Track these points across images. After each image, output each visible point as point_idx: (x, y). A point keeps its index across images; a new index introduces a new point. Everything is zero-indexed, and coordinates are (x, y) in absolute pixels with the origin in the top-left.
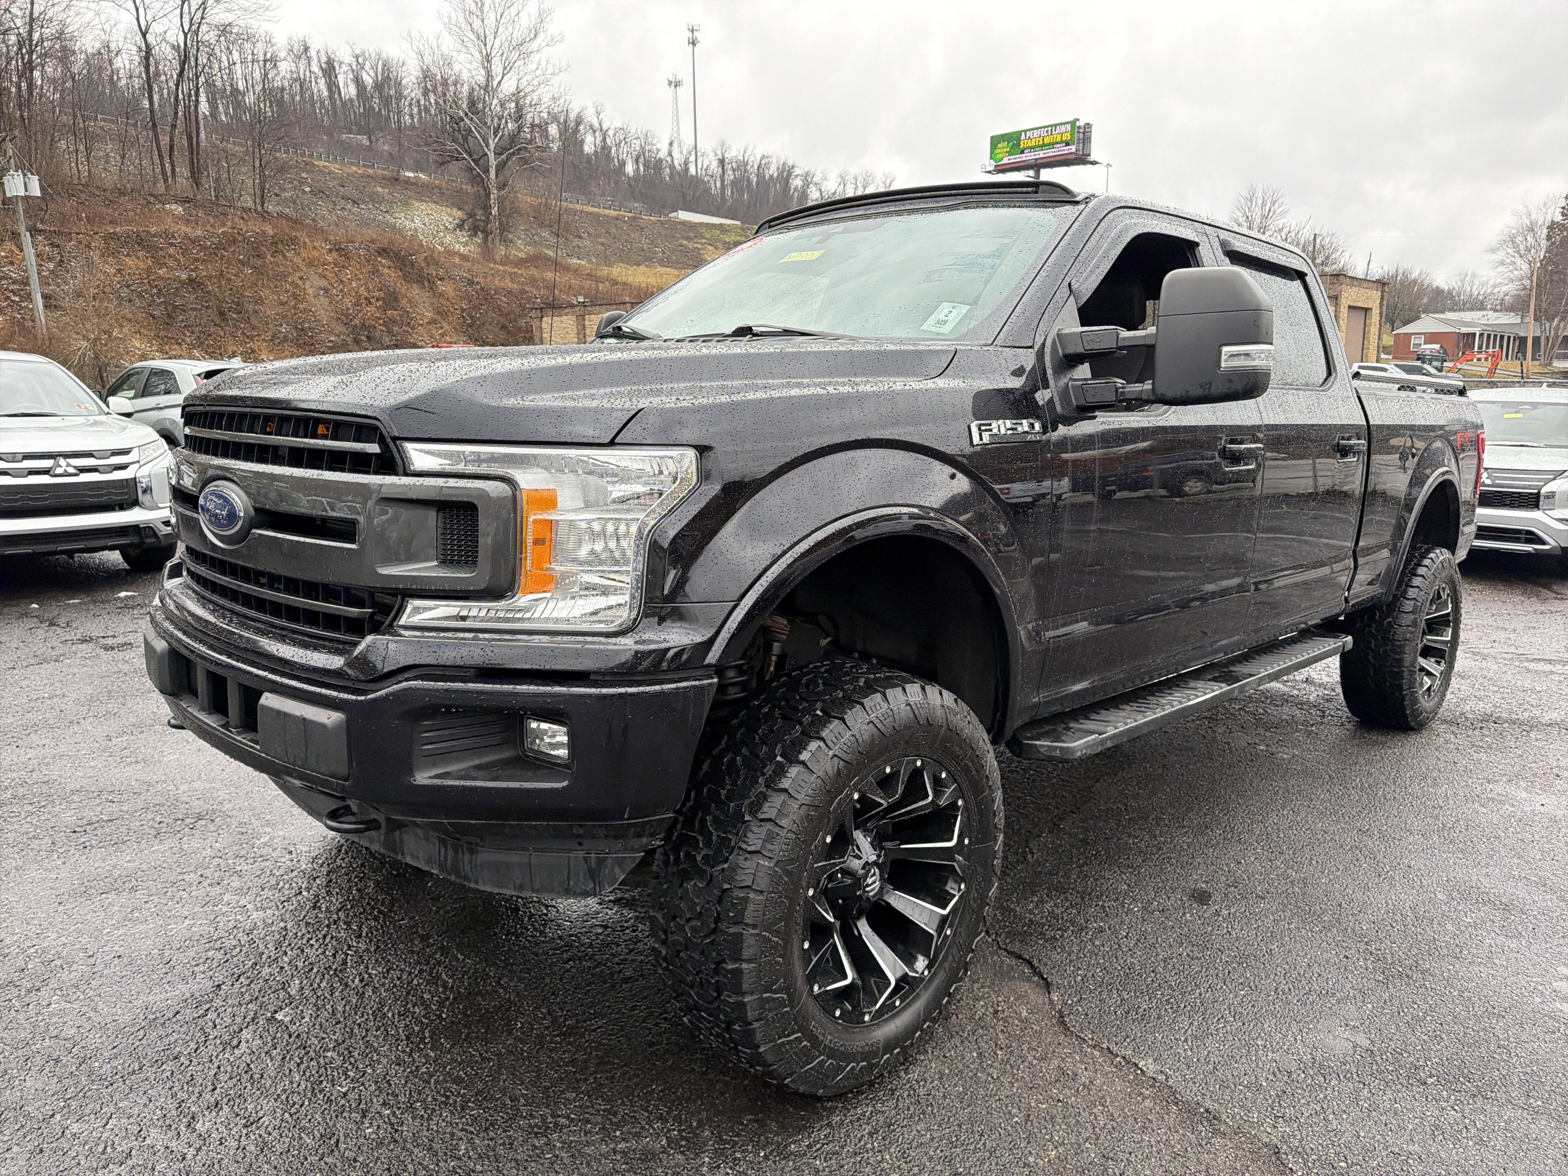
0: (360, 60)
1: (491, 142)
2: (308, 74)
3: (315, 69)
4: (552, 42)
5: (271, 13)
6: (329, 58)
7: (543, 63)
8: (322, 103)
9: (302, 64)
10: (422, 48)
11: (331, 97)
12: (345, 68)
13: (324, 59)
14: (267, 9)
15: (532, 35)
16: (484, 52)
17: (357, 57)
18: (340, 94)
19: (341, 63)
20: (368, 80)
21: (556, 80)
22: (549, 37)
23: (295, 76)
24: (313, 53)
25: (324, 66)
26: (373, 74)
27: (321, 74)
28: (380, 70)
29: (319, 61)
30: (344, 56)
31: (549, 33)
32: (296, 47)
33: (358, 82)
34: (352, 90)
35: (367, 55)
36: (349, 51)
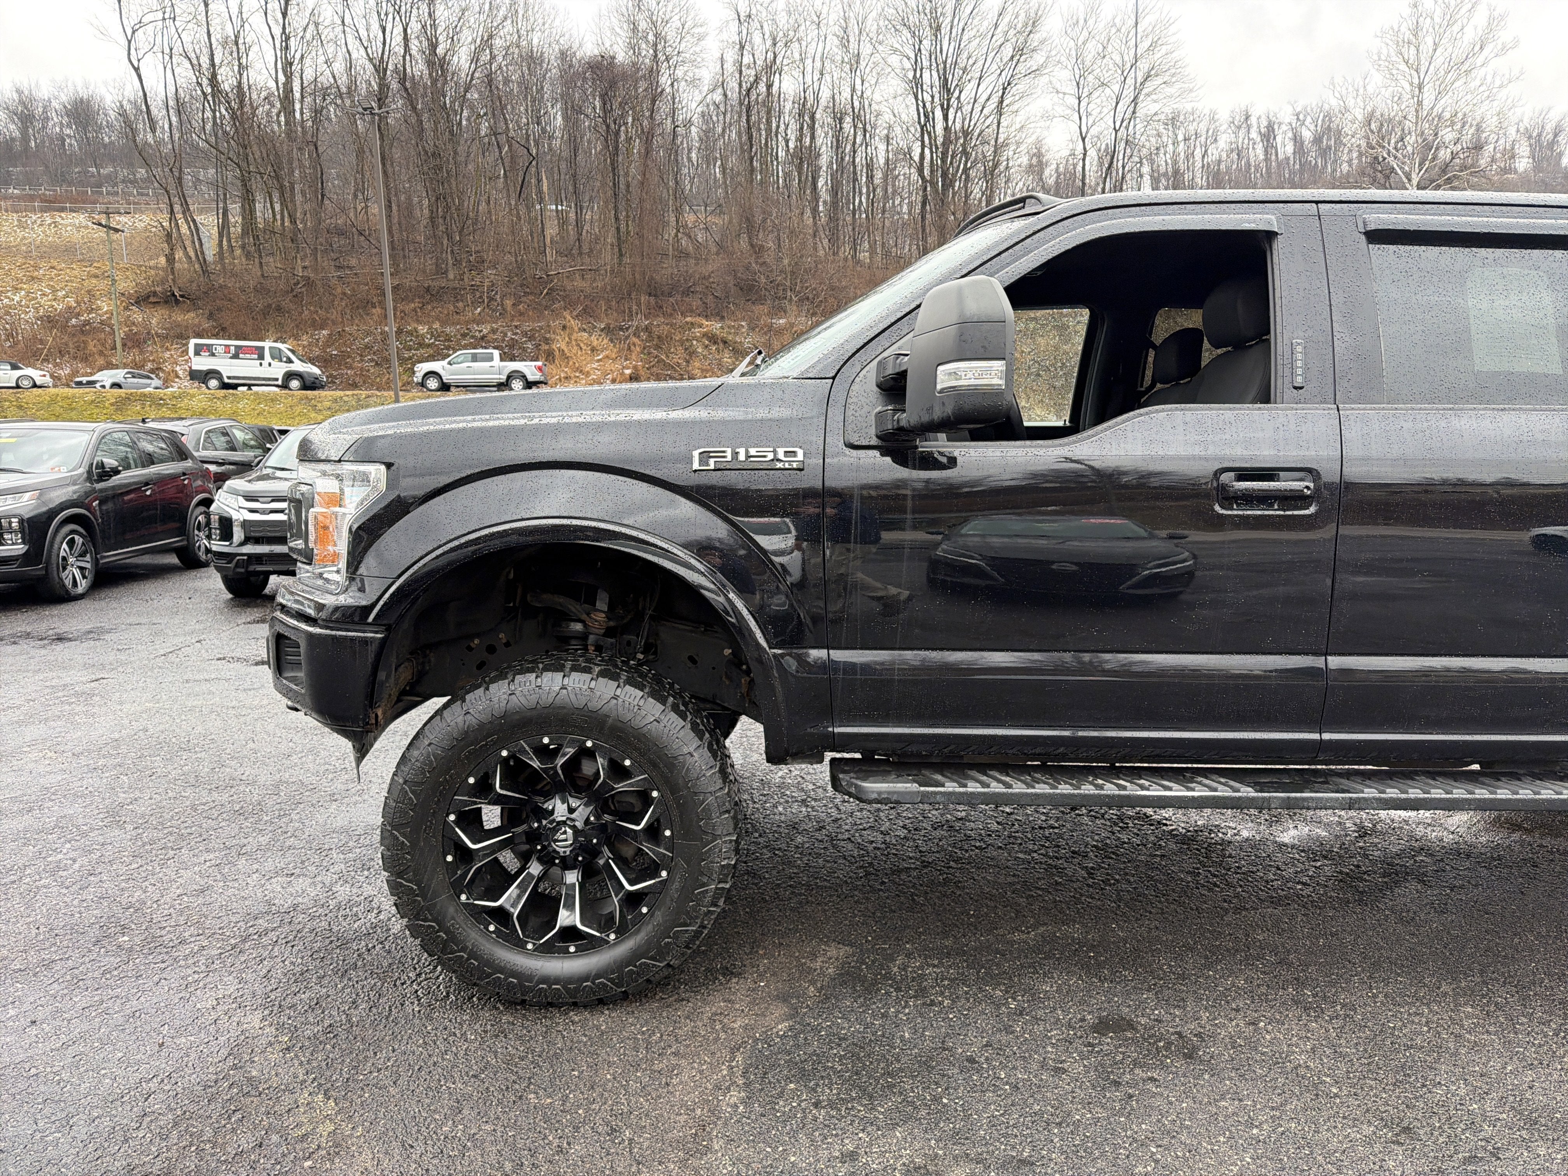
0: (1301, 117)
1: (1414, 176)
2: (1246, 141)
3: (1254, 135)
4: (1504, 50)
5: (1193, 94)
6: (1270, 122)
7: (1489, 79)
8: (1257, 167)
9: (1242, 133)
10: (1344, 92)
11: (1267, 160)
12: (1284, 127)
13: (1264, 123)
14: (1191, 91)
15: (1477, 48)
16: (1416, 81)
17: (1298, 115)
18: (1277, 155)
19: (1280, 124)
20: (1307, 135)
21: (1503, 94)
22: (1500, 47)
23: (1234, 146)
24: (1253, 120)
25: (1263, 130)
26: (1312, 127)
27: (1259, 139)
28: (1320, 122)
29: (1259, 127)
30: (1286, 116)
31: (1500, 42)
32: (1237, 118)
33: (1297, 140)
34: (1290, 149)
35: (1309, 109)
36: (1290, 110)
